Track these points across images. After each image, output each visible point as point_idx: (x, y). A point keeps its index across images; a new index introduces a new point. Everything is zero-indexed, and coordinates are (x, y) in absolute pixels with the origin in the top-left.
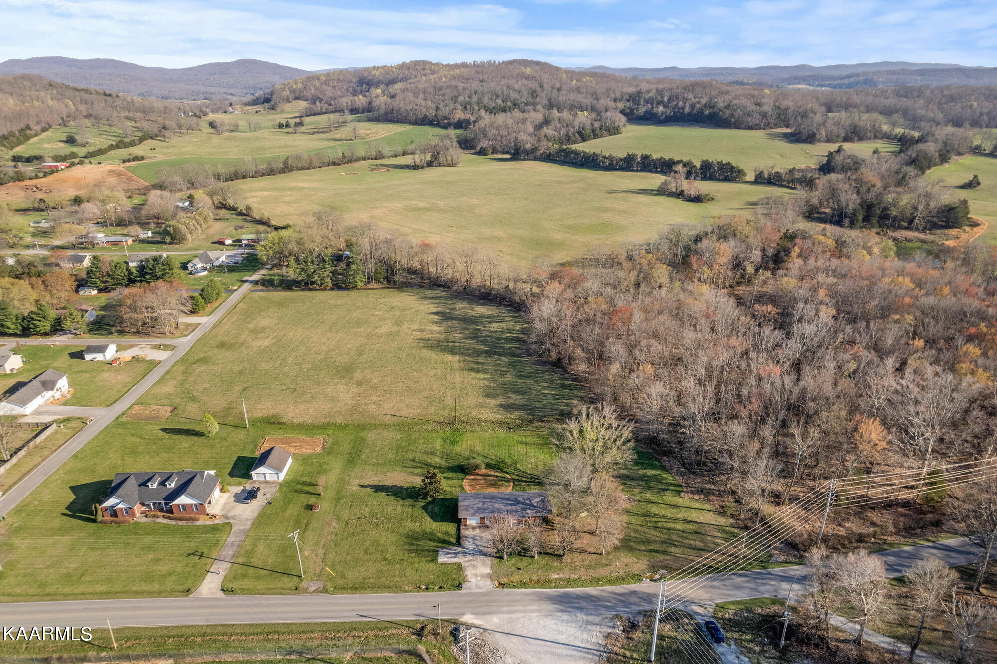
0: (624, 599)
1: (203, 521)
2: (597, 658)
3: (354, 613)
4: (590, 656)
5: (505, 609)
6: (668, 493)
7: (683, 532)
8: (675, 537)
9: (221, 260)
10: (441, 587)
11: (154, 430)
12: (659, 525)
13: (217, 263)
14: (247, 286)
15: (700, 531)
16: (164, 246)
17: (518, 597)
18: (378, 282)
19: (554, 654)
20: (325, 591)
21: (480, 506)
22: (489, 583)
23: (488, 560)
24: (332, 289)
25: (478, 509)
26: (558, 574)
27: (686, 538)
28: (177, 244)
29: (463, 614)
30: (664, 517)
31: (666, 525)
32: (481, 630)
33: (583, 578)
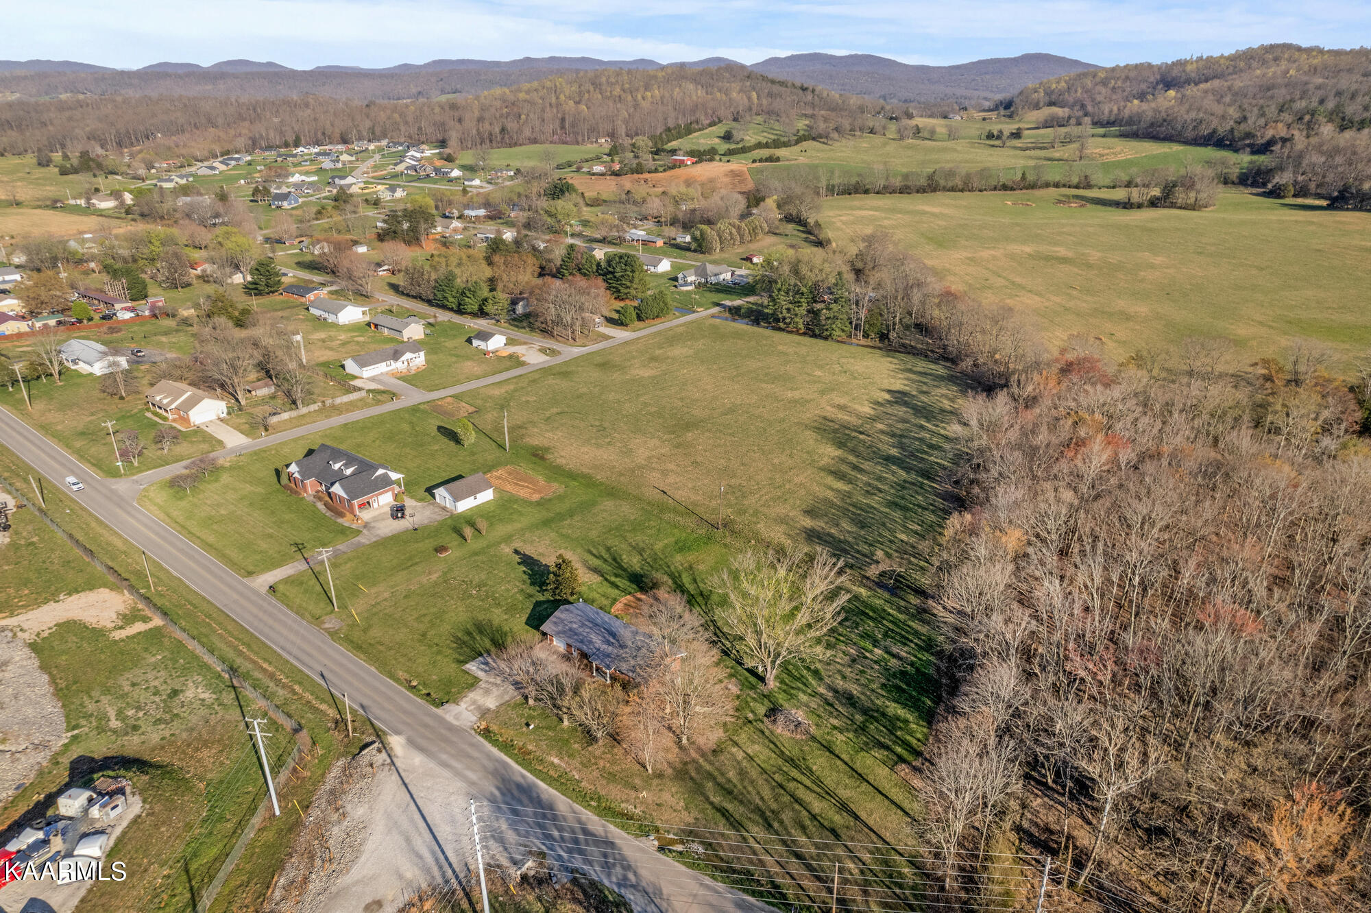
0: (582, 839)
1: (345, 521)
2: (439, 880)
3: (320, 668)
4: (436, 873)
5: (444, 757)
6: (879, 754)
7: (814, 817)
8: (787, 816)
9: (722, 277)
10: (428, 694)
11: (433, 424)
12: (791, 786)
13: (713, 280)
14: (716, 310)
15: (842, 832)
16: (688, 254)
17: (476, 754)
18: (866, 336)
19: (408, 840)
20: (333, 634)
21: (575, 626)
22: (474, 719)
23: (511, 693)
24: (804, 334)
25: (570, 630)
26: (561, 759)
27: (803, 828)
28: (703, 253)
29: (398, 733)
30: (818, 781)
31: (801, 793)
32: (388, 761)
33: (583, 784)
